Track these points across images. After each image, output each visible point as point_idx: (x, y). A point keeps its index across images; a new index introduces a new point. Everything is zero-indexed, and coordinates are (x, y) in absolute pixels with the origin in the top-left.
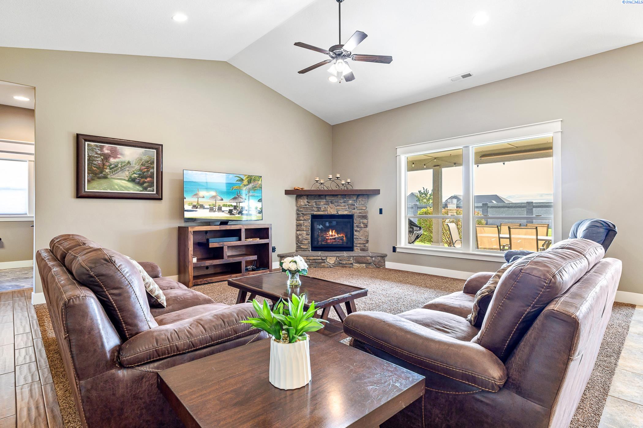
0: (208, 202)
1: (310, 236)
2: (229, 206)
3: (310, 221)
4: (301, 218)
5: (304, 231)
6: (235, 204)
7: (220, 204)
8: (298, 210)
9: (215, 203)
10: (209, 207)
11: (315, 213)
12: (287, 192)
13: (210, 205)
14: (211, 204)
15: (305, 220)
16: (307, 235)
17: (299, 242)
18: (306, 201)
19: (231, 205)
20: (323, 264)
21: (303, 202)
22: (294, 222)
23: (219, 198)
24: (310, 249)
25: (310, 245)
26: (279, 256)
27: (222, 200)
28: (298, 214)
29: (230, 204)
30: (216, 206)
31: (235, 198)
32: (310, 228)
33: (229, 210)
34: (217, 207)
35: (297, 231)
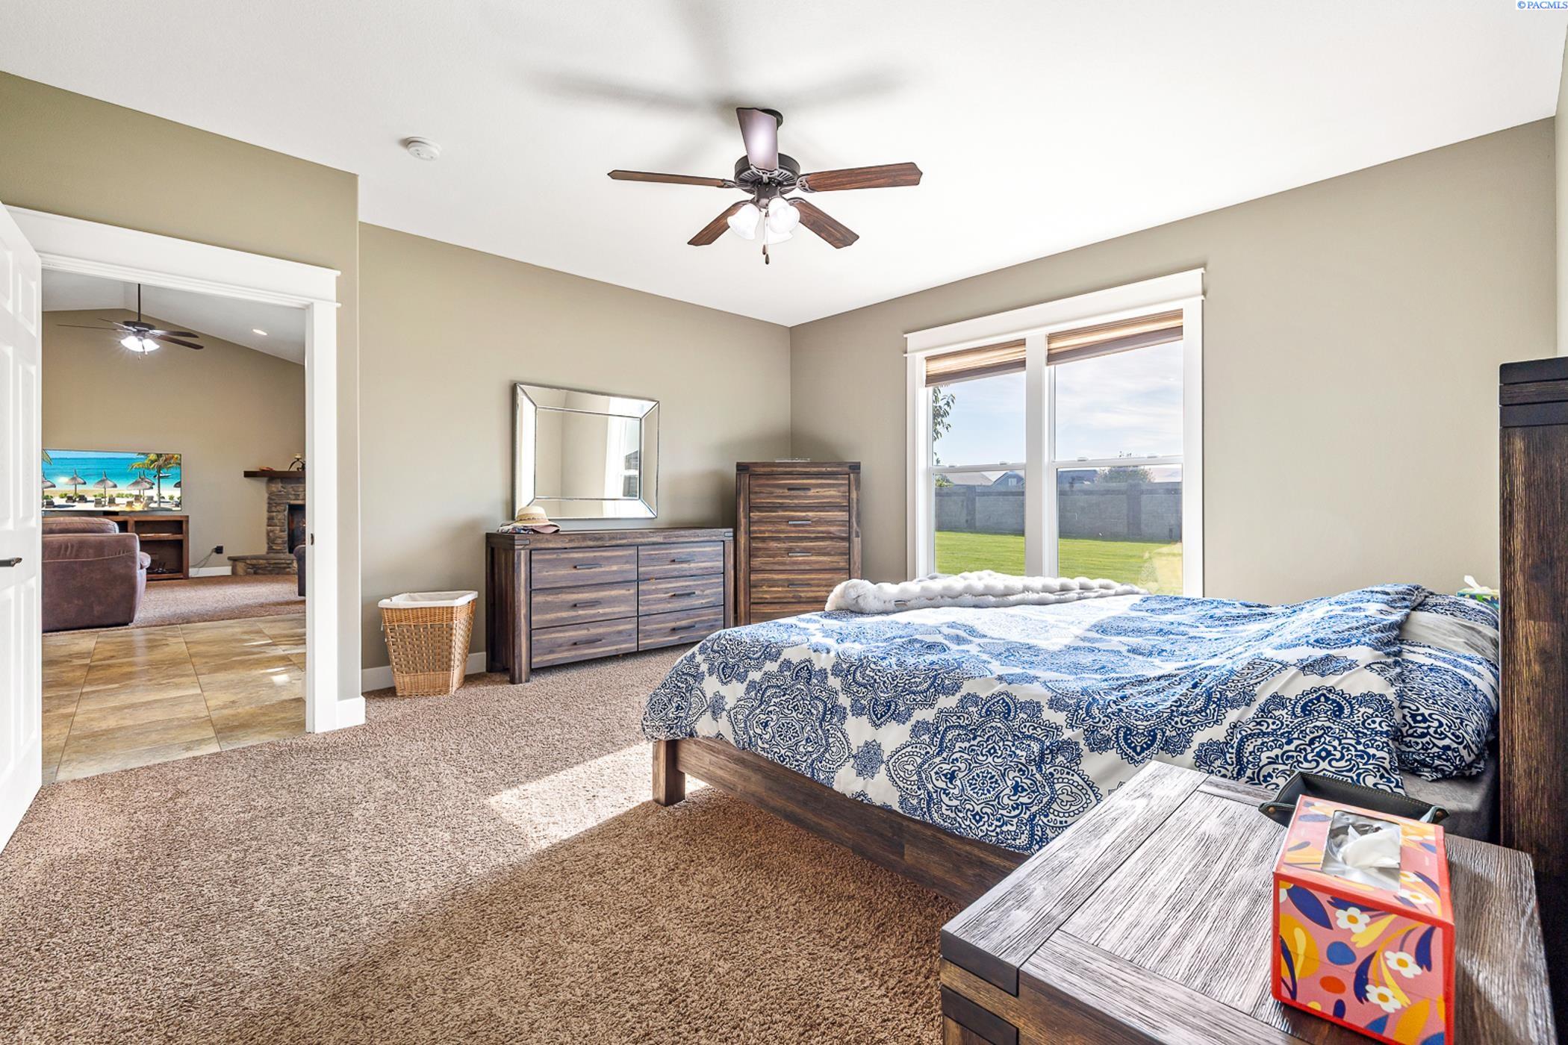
0: (93, 491)
1: (286, 533)
2: (127, 496)
3: (286, 513)
4: (274, 509)
5: (276, 526)
6: (136, 492)
7: (111, 493)
8: (269, 498)
9: (103, 492)
10: (93, 499)
11: (292, 502)
12: (248, 474)
13: (95, 496)
14: (97, 494)
15: (278, 511)
16: (281, 531)
17: (271, 541)
18: (280, 485)
19: (131, 495)
20: (288, 570)
21: (277, 487)
22: (265, 515)
23: (111, 484)
24: (287, 550)
25: (286, 545)
26: (230, 558)
27: (115, 486)
28: (269, 503)
29: (128, 492)
30: (105, 497)
31: (136, 483)
32: (286, 523)
33: (128, 502)
34: (107, 499)
35: (268, 526)
